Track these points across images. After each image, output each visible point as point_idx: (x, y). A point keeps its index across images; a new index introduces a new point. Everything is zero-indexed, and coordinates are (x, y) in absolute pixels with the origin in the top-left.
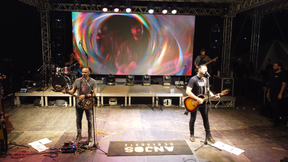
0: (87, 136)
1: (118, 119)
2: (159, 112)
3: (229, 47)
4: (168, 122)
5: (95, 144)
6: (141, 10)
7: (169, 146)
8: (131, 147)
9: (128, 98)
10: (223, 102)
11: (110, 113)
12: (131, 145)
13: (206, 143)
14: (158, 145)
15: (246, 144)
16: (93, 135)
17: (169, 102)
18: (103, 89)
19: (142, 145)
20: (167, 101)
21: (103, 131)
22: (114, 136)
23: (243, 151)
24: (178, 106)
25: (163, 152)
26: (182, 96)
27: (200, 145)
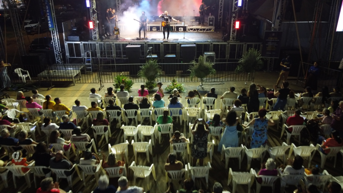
9: (161, 27)
10: (208, 29)
13: (184, 38)
20: (181, 28)
24: (185, 31)
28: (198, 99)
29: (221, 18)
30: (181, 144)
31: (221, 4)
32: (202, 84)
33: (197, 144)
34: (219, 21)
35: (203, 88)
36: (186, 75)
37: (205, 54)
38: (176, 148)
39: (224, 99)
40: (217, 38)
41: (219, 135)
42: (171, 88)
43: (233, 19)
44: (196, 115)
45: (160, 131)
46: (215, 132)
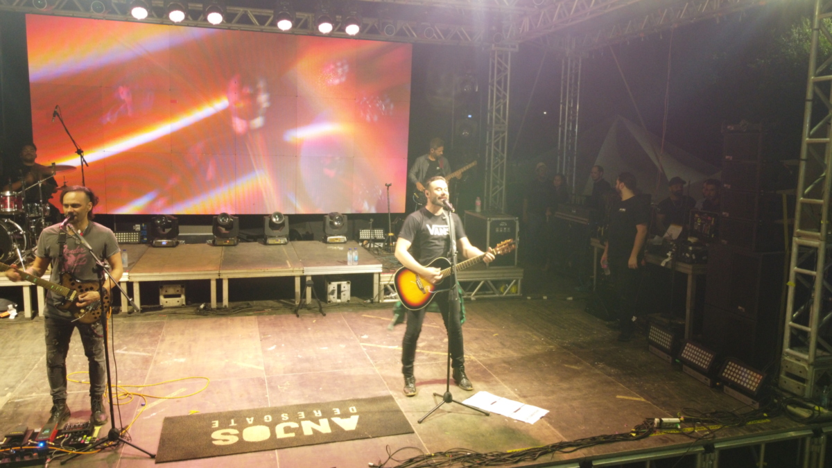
0: (89, 407)
1: (190, 347)
2: (314, 321)
3: (504, 132)
4: (343, 346)
5: (116, 431)
6: (254, 20)
7: (346, 415)
8: (233, 427)
9: (219, 282)
10: (491, 284)
11: (163, 330)
12: (233, 423)
13: (448, 399)
14: (314, 414)
15: (553, 392)
16: (106, 403)
17: (342, 289)
18: (140, 258)
19: (266, 421)
20: (339, 286)
21: (140, 389)
22: (178, 401)
23: (544, 412)
24: (369, 301)
25: (327, 434)
26: (381, 271)
27: (433, 406)
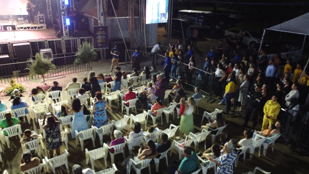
10: (40, 27)
17: (10, 28)
28: (43, 95)
29: (51, 16)
30: (33, 141)
31: (48, 3)
32: (44, 80)
33: (50, 136)
34: (49, 18)
35: (46, 84)
36: (25, 75)
37: (41, 51)
38: (29, 147)
39: (68, 90)
40: (51, 35)
41: (70, 123)
42: (11, 90)
43: (63, 16)
44: (44, 111)
45: (7, 135)
46: (65, 121)
